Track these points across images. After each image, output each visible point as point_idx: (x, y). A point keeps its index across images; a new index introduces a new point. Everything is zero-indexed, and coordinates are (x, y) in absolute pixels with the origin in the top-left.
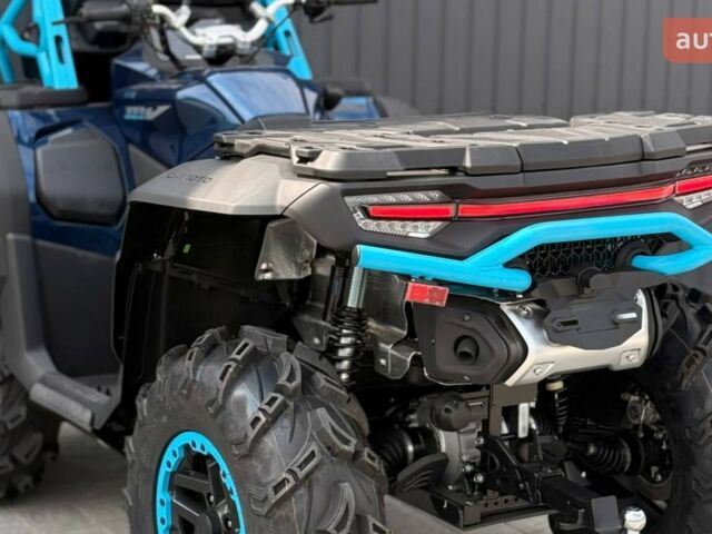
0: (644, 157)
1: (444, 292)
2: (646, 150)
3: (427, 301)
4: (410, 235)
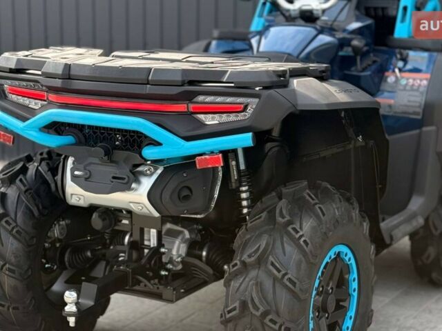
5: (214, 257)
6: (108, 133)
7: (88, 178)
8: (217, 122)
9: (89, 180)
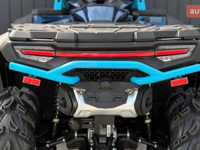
0: (134, 40)
1: (39, 81)
2: (134, 38)
3: (31, 84)
4: (39, 61)
5: (134, 136)
6: (106, 72)
7: (97, 100)
8: (170, 60)
9: (98, 101)
